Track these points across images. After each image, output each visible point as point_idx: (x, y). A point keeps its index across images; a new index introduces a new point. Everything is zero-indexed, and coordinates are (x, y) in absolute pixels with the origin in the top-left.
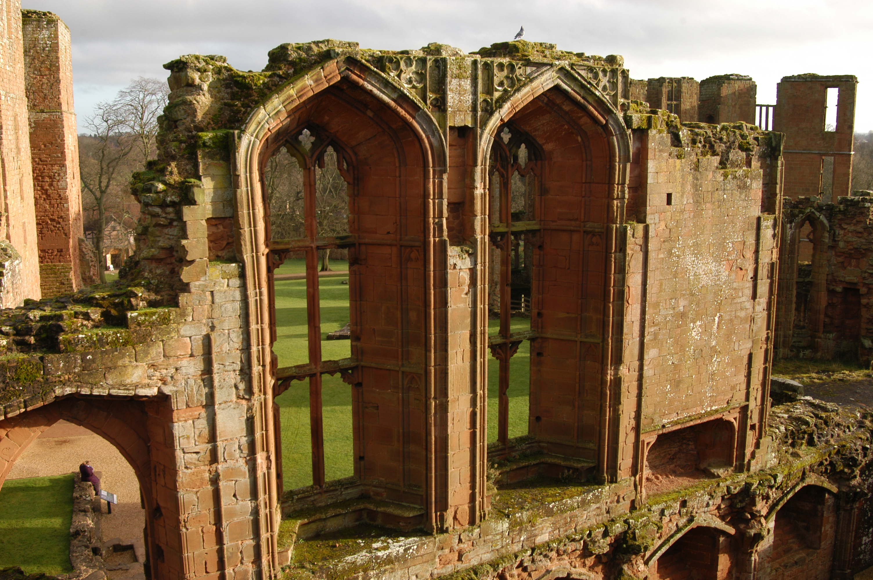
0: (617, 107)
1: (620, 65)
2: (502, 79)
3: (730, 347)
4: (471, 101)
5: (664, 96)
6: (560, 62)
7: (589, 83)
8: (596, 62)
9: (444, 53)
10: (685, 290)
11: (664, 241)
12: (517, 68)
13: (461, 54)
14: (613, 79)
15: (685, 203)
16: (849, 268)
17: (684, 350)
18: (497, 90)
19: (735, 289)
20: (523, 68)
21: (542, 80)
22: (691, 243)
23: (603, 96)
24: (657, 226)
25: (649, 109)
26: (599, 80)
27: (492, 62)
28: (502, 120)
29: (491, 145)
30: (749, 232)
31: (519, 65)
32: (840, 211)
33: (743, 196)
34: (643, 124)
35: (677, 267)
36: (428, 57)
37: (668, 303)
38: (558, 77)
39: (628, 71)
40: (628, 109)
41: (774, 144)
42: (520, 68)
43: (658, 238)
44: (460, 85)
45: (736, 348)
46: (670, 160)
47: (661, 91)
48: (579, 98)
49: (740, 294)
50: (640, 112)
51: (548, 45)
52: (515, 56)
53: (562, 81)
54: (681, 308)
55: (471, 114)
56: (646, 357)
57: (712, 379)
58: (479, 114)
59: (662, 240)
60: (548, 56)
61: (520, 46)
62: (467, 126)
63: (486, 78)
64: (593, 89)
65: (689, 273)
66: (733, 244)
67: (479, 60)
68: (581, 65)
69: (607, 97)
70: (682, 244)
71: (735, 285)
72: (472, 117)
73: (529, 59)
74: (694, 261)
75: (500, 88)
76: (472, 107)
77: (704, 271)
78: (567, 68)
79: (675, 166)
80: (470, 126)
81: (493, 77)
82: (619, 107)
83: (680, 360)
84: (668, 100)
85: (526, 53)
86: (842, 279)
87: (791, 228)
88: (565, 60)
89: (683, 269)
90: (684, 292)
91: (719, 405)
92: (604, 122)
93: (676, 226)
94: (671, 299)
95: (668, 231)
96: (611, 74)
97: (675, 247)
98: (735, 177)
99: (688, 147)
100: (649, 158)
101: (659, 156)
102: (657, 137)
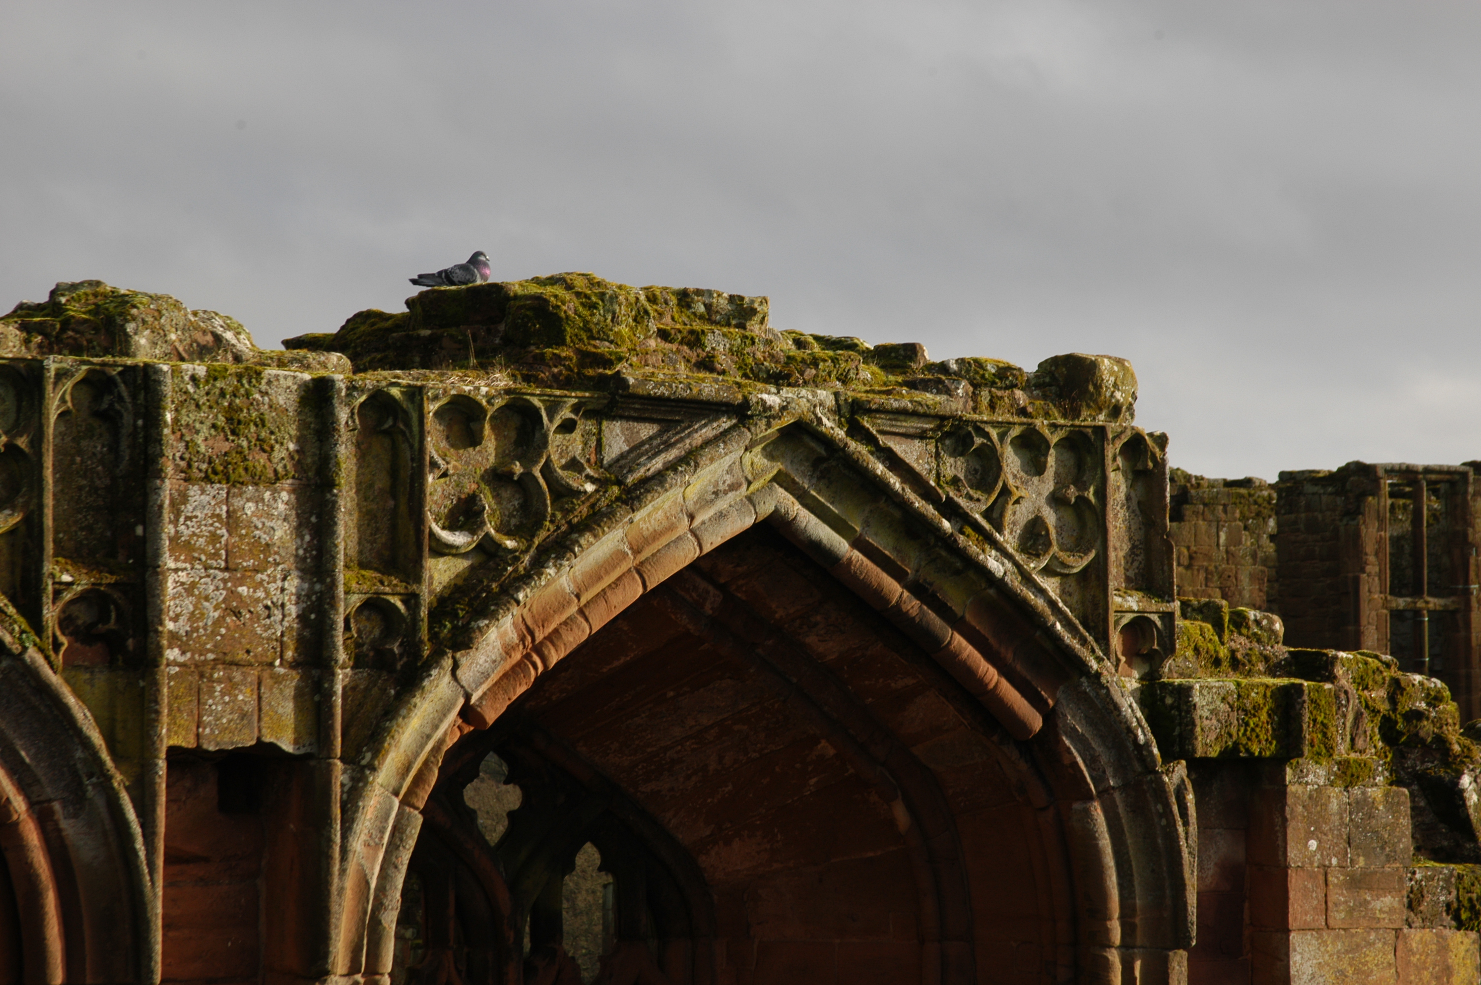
0: (1103, 639)
1: (1115, 411)
2: (470, 487)
4: (293, 610)
5: (1372, 567)
6: (787, 393)
7: (950, 509)
8: (985, 396)
9: (142, 340)
12: (551, 426)
13: (243, 345)
14: (1082, 486)
18: (441, 550)
20: (585, 426)
21: (692, 493)
23: (1027, 579)
25: (1282, 651)
26: (1006, 492)
27: (415, 394)
28: (468, 713)
29: (405, 856)
31: (566, 413)
34: (1251, 734)
36: (53, 364)
38: (780, 479)
39: (1162, 440)
40: (1169, 649)
42: (567, 427)
44: (232, 521)
47: (1356, 538)
48: (894, 588)
50: (1235, 664)
51: (723, 303)
52: (540, 359)
53: (802, 497)
55: (293, 679)
58: (341, 678)
60: (723, 360)
61: (570, 306)
62: (273, 747)
63: (382, 482)
64: (969, 543)
67: (340, 379)
68: (903, 413)
69: (1051, 585)
72: (299, 696)
73: (619, 379)
75: (458, 539)
76: (301, 642)
78: (828, 424)
79: (1448, 971)
80: (287, 746)
81: (418, 479)
82: (1116, 641)
84: (1396, 590)
85: (604, 348)
88: (815, 382)
92: (1036, 722)
96: (1069, 458)
100: (1292, 923)
101: (1350, 911)
102: (1334, 806)
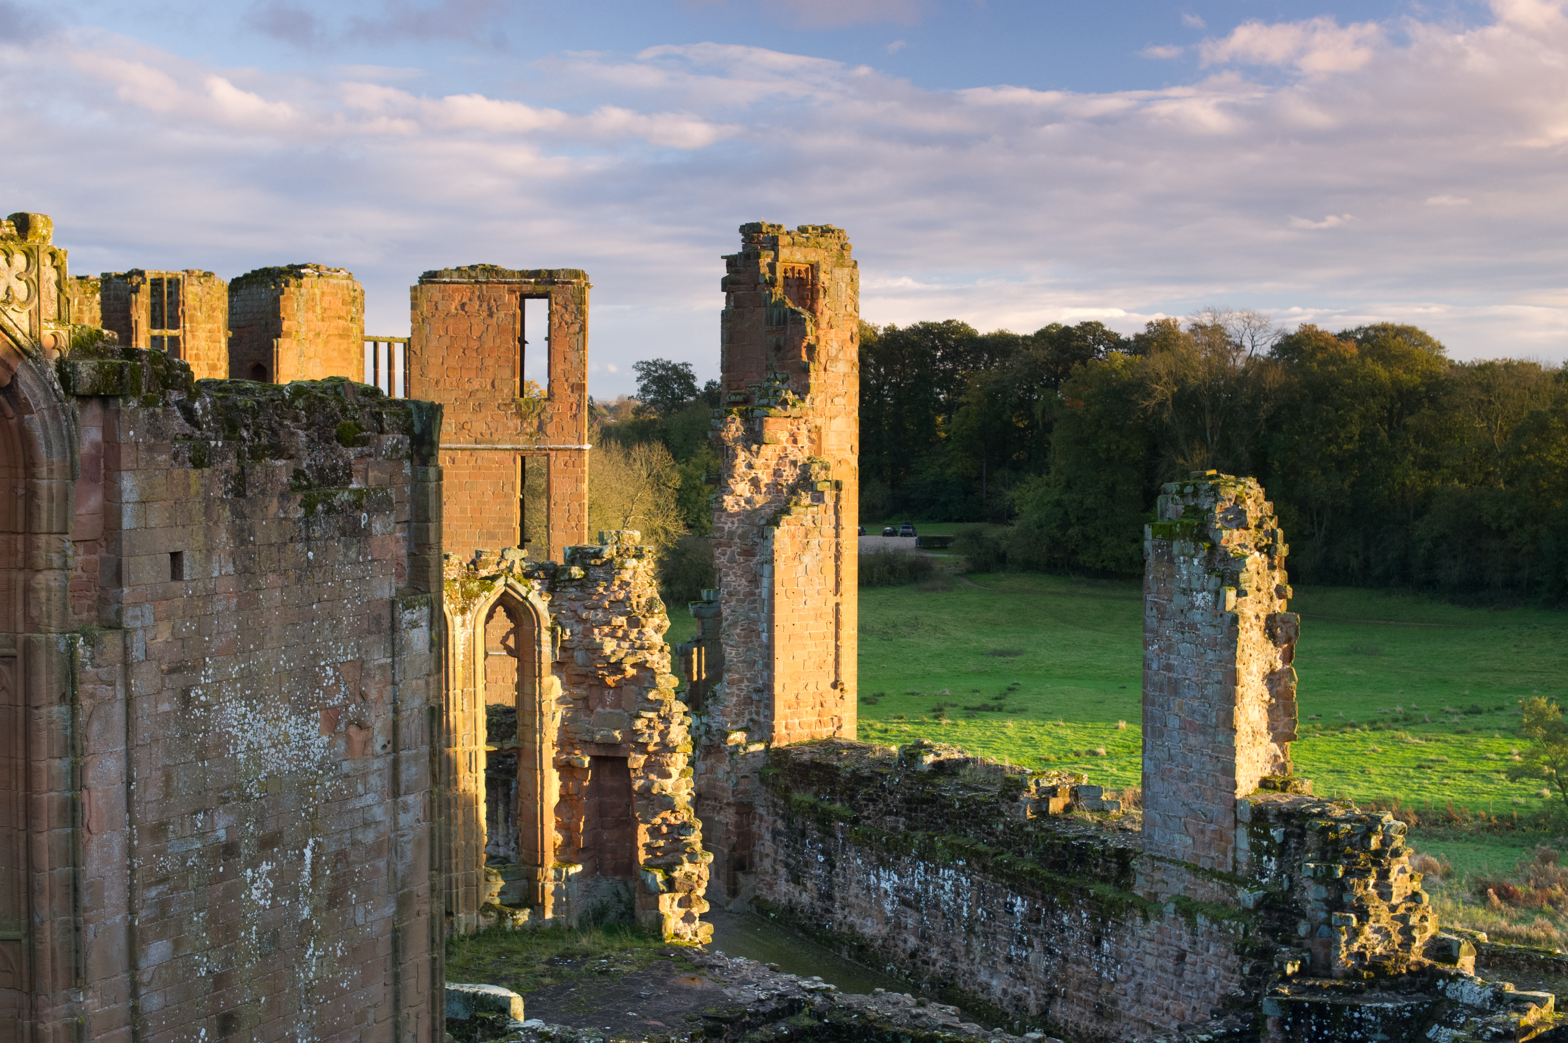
1: (43, 239)
3: (344, 920)
5: (142, 316)
10: (229, 788)
11: (171, 671)
14: (30, 271)
15: (216, 574)
16: (599, 709)
17: (236, 936)
19: (347, 776)
22: (234, 672)
23: (4, 314)
24: (150, 635)
25: (117, 348)
30: (372, 638)
32: (572, 580)
33: (352, 554)
34: (105, 383)
35: (206, 731)
37: (187, 824)
41: (417, 429)
43: (154, 664)
45: (360, 920)
46: (178, 472)
49: (360, 788)
50: (98, 354)
54: (221, 834)
56: (143, 964)
57: (308, 1001)
59: (164, 667)
65: (236, 744)
66: (335, 669)
70: (214, 675)
71: (346, 767)
74: (244, 716)
77: (270, 738)
79: (189, 486)
82: (44, 343)
83: (228, 962)
84: (153, 326)
86: (587, 738)
87: (463, 625)
89: (220, 735)
90: (225, 794)
92: (8, 379)
93: (198, 632)
94: (196, 813)
95: (180, 643)
96: (24, 259)
97: (198, 684)
98: (330, 510)
99: (216, 440)
100: (123, 468)
101: (147, 462)
102: (141, 416)
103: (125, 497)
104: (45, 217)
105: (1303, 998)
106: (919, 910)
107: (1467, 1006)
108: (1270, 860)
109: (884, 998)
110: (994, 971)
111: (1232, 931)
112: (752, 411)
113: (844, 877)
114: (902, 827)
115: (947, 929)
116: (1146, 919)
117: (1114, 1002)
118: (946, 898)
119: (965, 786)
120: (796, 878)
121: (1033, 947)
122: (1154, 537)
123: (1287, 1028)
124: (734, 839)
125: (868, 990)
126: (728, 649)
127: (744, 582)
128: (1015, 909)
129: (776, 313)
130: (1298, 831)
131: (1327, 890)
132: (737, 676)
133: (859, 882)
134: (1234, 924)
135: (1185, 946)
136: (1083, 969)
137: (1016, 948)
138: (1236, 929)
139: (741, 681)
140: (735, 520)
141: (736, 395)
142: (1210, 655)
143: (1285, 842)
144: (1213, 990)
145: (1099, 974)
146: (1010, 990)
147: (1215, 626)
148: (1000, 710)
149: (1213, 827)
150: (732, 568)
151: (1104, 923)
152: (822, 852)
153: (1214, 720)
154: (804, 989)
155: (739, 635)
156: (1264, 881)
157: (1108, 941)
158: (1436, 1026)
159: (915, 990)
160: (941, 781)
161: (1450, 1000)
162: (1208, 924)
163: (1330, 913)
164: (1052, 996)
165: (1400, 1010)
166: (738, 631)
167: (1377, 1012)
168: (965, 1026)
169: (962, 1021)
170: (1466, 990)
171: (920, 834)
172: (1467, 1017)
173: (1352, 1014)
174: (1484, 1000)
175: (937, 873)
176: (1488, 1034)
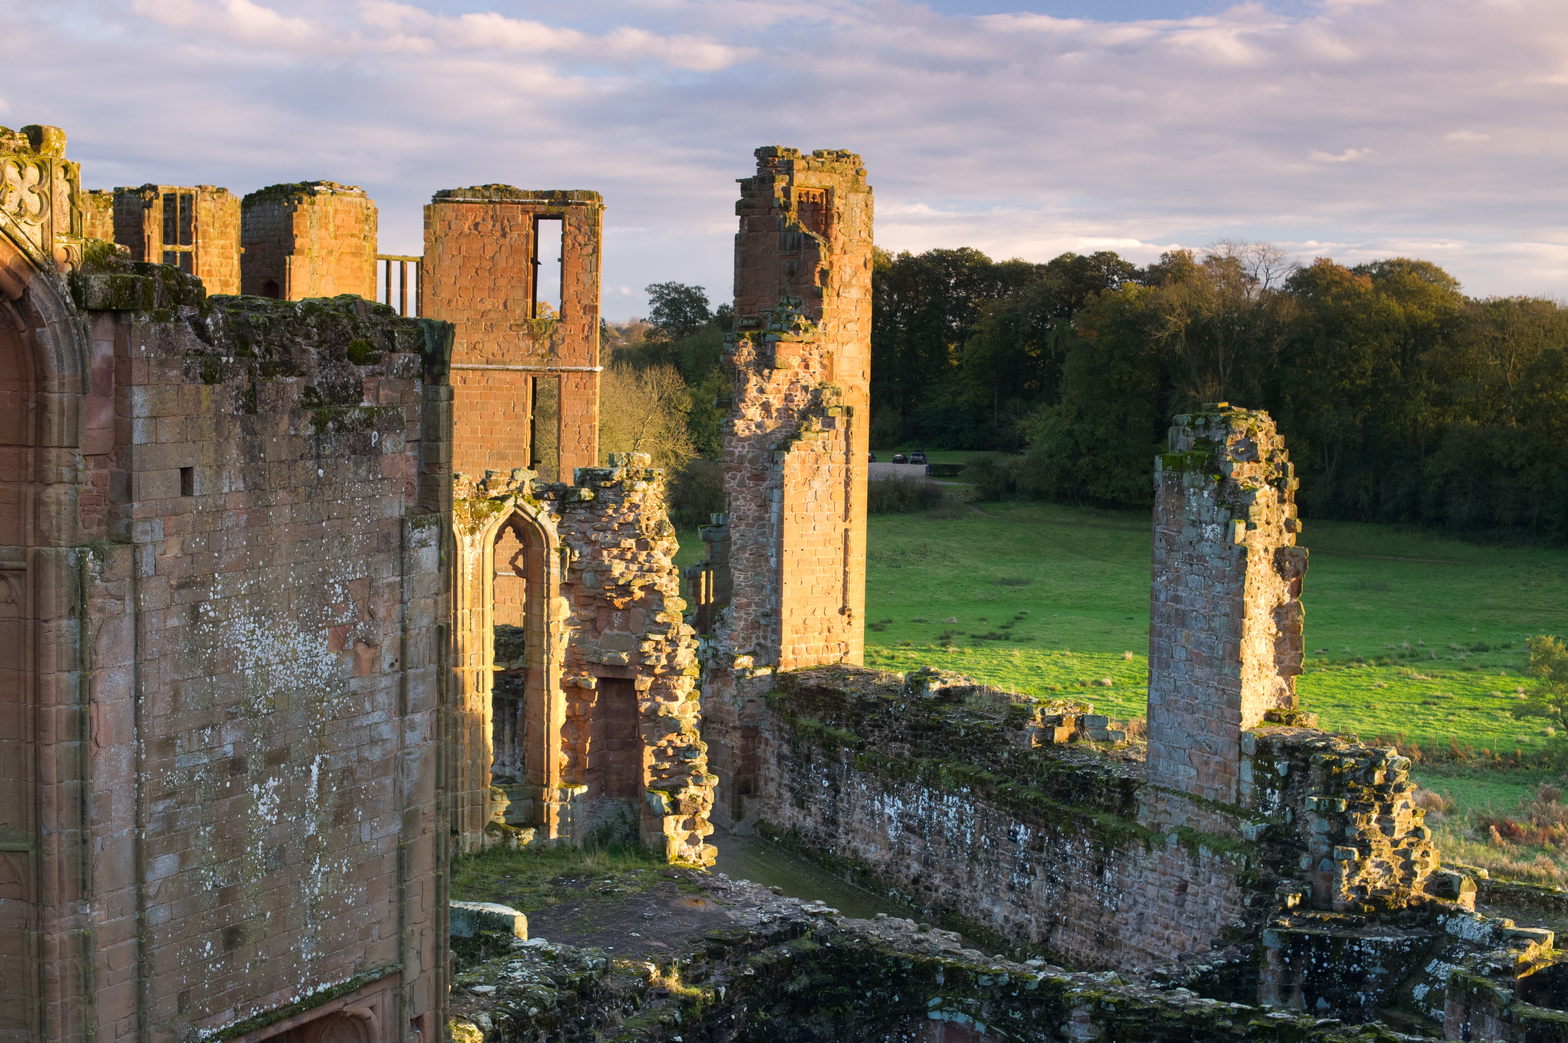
1: (57, 152)
3: (350, 837)
5: (156, 231)
10: (237, 703)
11: (180, 587)
14: (41, 187)
15: (226, 490)
16: (607, 631)
17: (242, 851)
19: (354, 694)
22: (243, 588)
23: (17, 227)
24: (160, 550)
25: (130, 263)
26: (6, 188)
30: (381, 557)
32: (581, 501)
33: (362, 472)
34: (117, 299)
35: (214, 647)
37: (195, 739)
41: (429, 348)
43: (164, 579)
45: (366, 837)
46: (189, 388)
49: (368, 706)
50: (110, 268)
54: (229, 749)
56: (149, 877)
57: (313, 916)
59: (173, 582)
65: (244, 661)
66: (344, 587)
70: (223, 591)
71: (354, 684)
74: (253, 632)
77: (278, 654)
79: (200, 402)
82: (56, 256)
83: (234, 877)
84: (166, 242)
86: (594, 659)
87: (472, 545)
89: (228, 652)
90: (233, 710)
91: (333, 978)
92: (20, 292)
93: (208, 547)
94: (203, 728)
95: (189, 559)
96: (36, 172)
97: (207, 600)
98: (341, 427)
99: (227, 356)
100: (134, 382)
101: (159, 377)
102: (153, 331)
103: (136, 412)
104: (59, 130)
105: (1304, 931)
106: (922, 837)
107: (1467, 942)
108: (1273, 793)
109: (886, 923)
110: (996, 898)
111: (1234, 863)
112: (764, 335)
113: (849, 802)
114: (907, 753)
115: (950, 856)
116: (1148, 849)
117: (1115, 931)
118: (950, 824)
119: (970, 714)
120: (800, 803)
121: (1035, 875)
122: (1164, 469)
123: (1287, 960)
124: (739, 762)
125: (870, 915)
126: (737, 574)
127: (753, 506)
128: (1019, 837)
129: (789, 237)
130: (1302, 764)
131: (1330, 823)
132: (744, 600)
133: (863, 807)
134: (1236, 855)
135: (1187, 877)
136: (1085, 898)
137: (1019, 876)
138: (1238, 861)
139: (749, 605)
140: (746, 444)
141: (748, 319)
142: (1218, 588)
143: (1289, 775)
144: (1214, 921)
145: (1101, 903)
146: (1011, 917)
147: (1223, 559)
148: (1007, 638)
149: (1217, 758)
150: (741, 493)
151: (1107, 852)
152: (827, 777)
153: (1221, 653)
154: (807, 913)
155: (747, 560)
156: (1267, 813)
157: (1111, 870)
158: (1436, 961)
159: (917, 916)
160: (947, 708)
161: (1449, 935)
162: (1210, 855)
163: (1332, 846)
164: (1053, 923)
165: (1400, 944)
166: (747, 555)
167: (1376, 945)
168: (966, 952)
169: (963, 947)
170: (1465, 926)
171: (925, 761)
172: (1467, 952)
173: (1351, 947)
174: (1484, 936)
175: (942, 799)
176: (1487, 969)
